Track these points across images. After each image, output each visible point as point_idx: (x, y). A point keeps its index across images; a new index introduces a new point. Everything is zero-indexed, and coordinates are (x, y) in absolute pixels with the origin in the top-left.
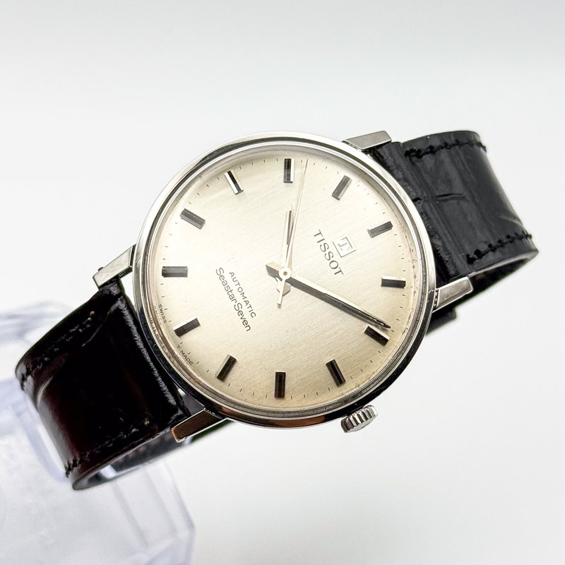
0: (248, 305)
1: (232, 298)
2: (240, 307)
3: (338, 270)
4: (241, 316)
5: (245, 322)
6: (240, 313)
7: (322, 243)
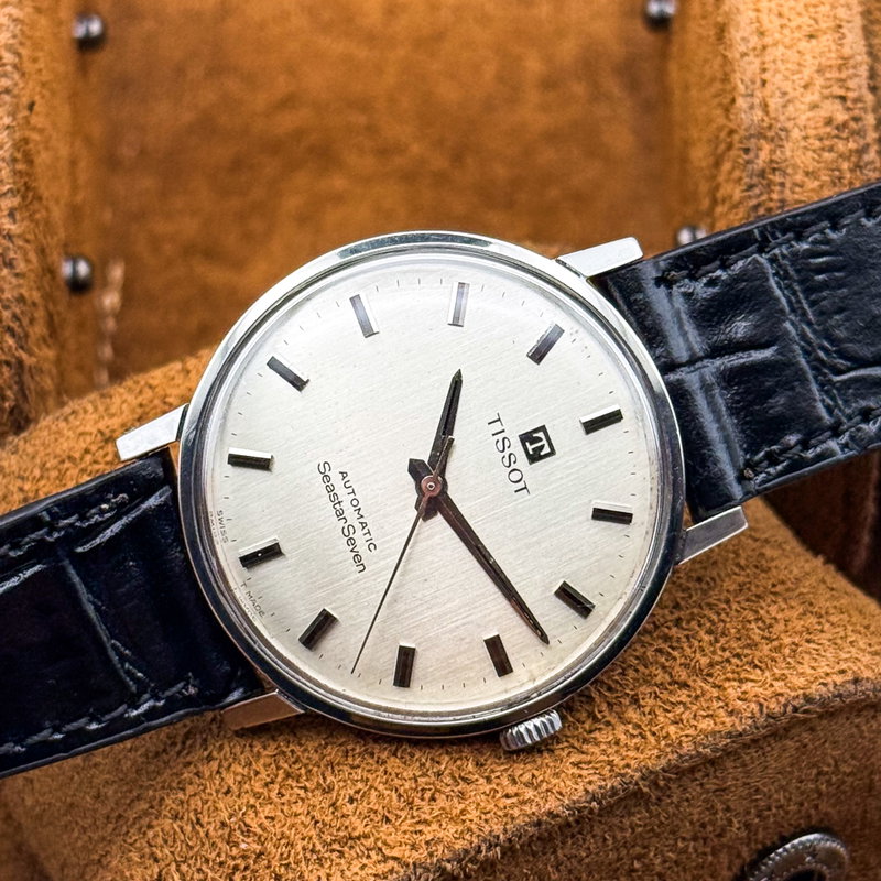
0: (366, 531)
1: (340, 515)
2: (352, 531)
3: (521, 485)
4: (352, 547)
5: (357, 557)
6: (351, 541)
7: (500, 437)
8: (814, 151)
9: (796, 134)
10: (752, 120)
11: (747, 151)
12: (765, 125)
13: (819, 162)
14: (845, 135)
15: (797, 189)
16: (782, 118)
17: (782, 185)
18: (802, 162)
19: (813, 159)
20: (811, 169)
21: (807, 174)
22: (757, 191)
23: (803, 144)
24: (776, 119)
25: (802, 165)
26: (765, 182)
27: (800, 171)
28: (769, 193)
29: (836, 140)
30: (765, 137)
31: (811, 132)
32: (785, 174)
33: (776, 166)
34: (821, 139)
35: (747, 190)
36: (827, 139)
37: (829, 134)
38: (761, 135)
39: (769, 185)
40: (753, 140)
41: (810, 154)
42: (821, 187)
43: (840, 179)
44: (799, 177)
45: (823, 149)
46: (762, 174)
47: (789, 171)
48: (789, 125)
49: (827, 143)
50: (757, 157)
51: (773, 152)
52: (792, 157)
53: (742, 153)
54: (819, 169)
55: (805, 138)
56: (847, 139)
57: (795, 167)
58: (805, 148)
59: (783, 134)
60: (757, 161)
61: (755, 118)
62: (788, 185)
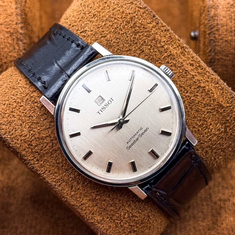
8: (225, 11)
9: (221, 7)
10: (210, 4)
11: (208, 11)
12: (213, 5)
13: (226, 14)
14: (233, 7)
15: (221, 21)
16: (217, 3)
17: (217, 20)
18: (222, 14)
19: (225, 13)
20: (224, 16)
21: (223, 17)
22: (211, 21)
23: (222, 9)
24: (216, 3)
25: (222, 15)
26: (213, 19)
27: (222, 16)
28: (214, 22)
29: (230, 8)
30: (213, 8)
31: (224, 7)
32: (218, 17)
33: (216, 15)
34: (227, 8)
35: (208, 21)
36: (228, 8)
37: (229, 7)
38: (212, 7)
39: (214, 20)
40: (210, 9)
41: (224, 12)
42: (227, 20)
43: (231, 18)
44: (221, 18)
45: (227, 11)
46: (212, 17)
47: (219, 16)
48: (219, 5)
49: (228, 9)
50: (211, 13)
51: (215, 12)
52: (220, 13)
53: (207, 12)
54: (226, 16)
55: (223, 8)
56: (233, 8)
57: (220, 15)
58: (223, 10)
59: (217, 7)
60: (211, 14)
61: (210, 3)
62: (219, 20)
